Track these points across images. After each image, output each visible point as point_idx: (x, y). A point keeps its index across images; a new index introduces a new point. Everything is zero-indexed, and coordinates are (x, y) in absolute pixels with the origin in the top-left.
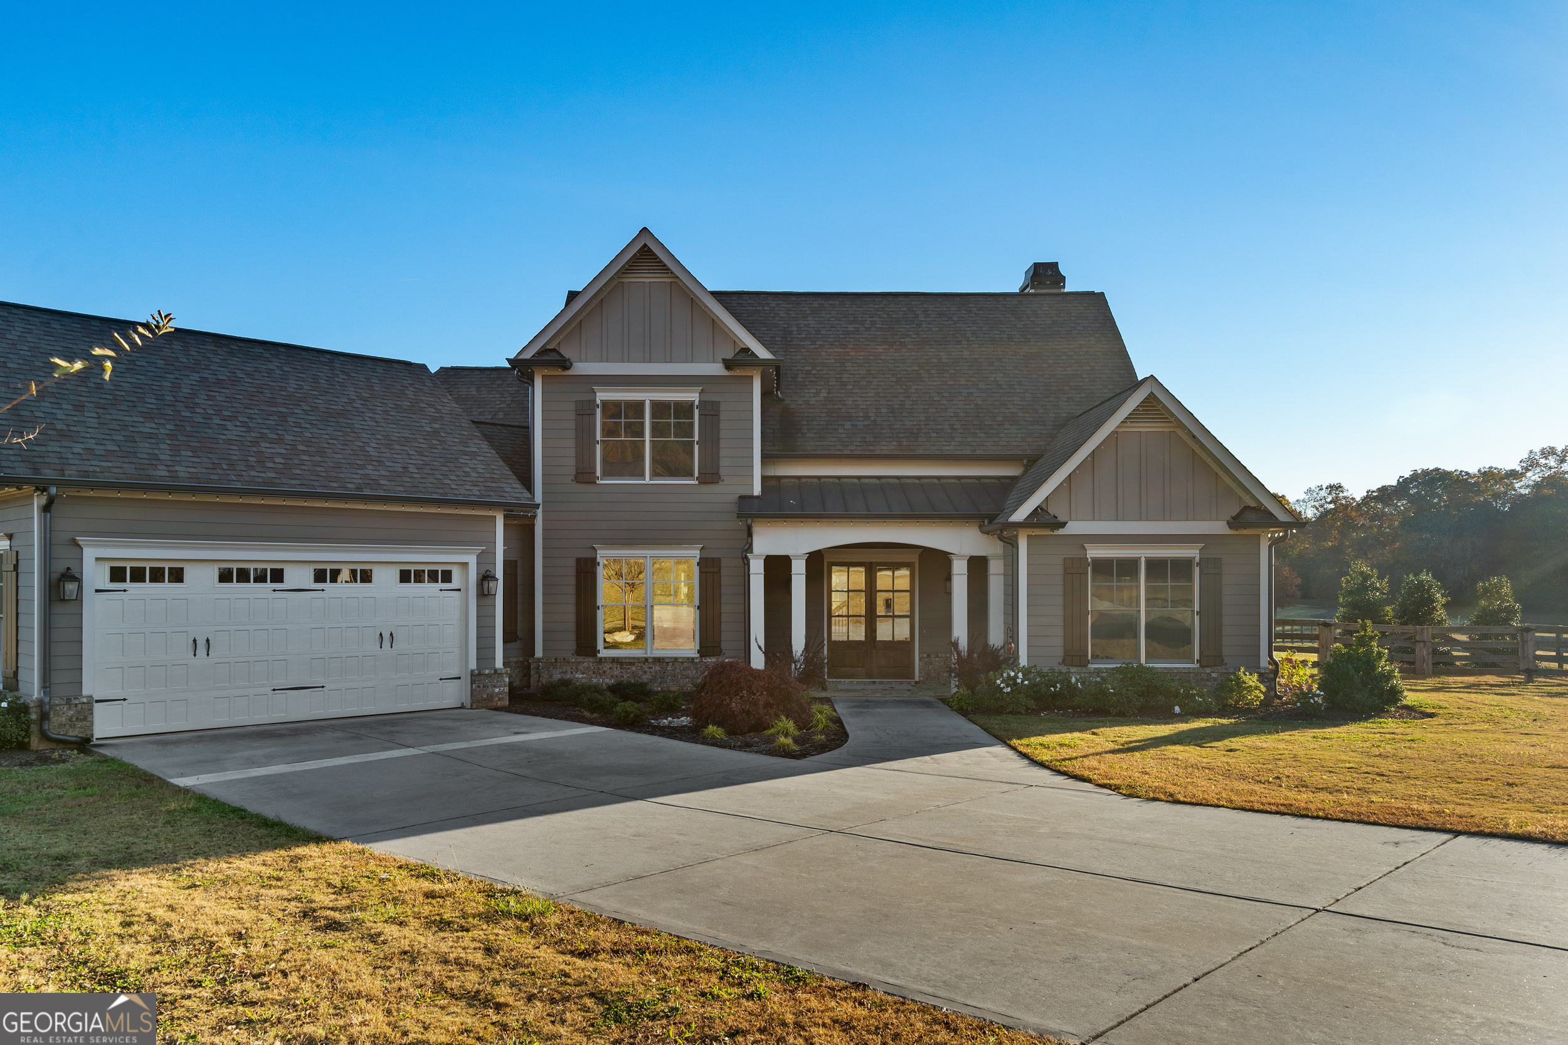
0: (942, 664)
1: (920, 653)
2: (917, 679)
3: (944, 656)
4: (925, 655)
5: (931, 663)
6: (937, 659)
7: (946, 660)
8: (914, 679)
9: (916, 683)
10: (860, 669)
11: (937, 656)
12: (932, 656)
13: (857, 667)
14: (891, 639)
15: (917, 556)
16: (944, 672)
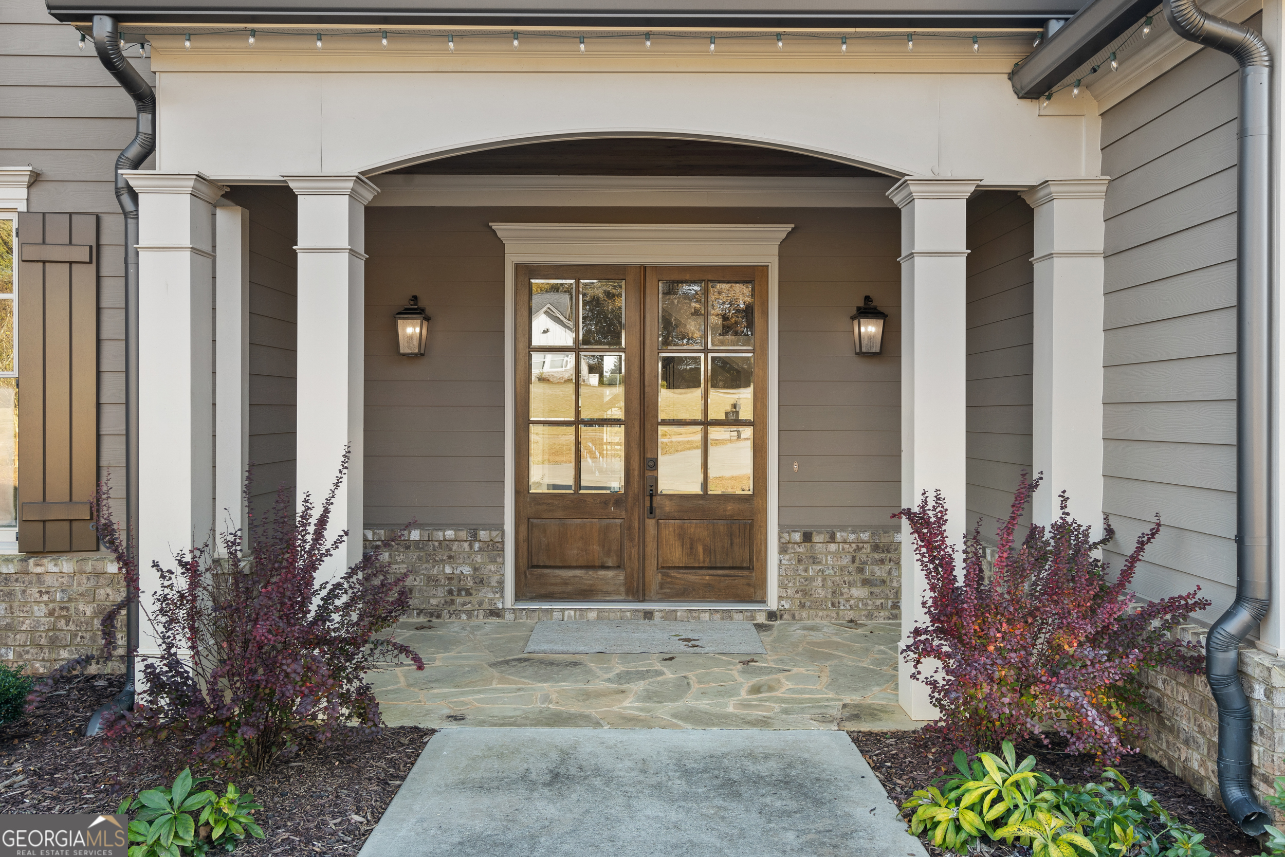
0: (846, 561)
1: (782, 528)
2: (773, 604)
3: (852, 537)
4: (797, 537)
5: (814, 560)
6: (833, 547)
7: (859, 549)
8: (764, 602)
9: (772, 615)
10: (610, 574)
11: (832, 539)
12: (817, 538)
13: (604, 567)
14: (696, 489)
15: (775, 250)
16: (851, 585)
